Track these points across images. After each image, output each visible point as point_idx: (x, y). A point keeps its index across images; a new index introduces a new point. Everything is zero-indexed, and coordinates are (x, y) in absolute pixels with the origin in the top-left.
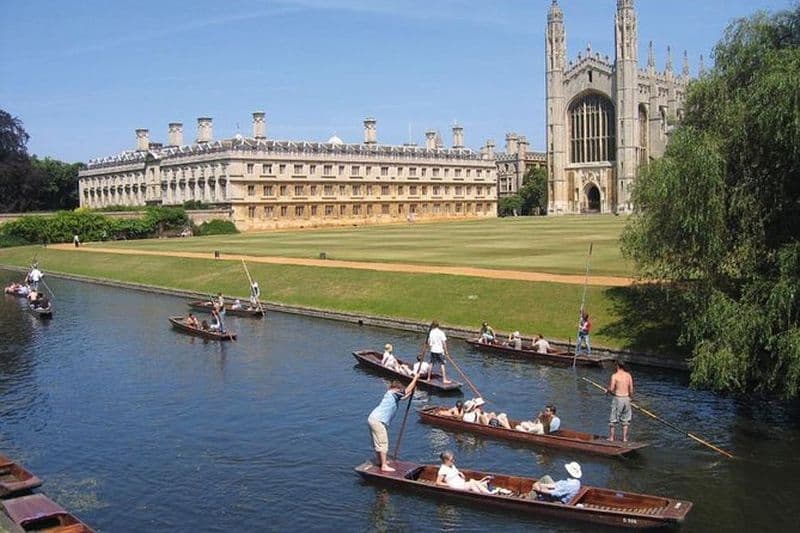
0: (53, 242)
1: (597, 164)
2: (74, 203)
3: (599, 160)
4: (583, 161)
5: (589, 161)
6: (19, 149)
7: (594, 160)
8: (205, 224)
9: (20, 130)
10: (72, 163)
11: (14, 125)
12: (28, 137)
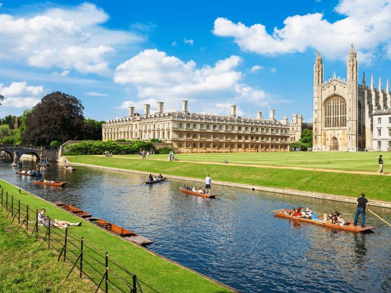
0: (94, 154)
1: (337, 128)
2: (100, 138)
3: (338, 126)
4: (331, 127)
5: (333, 126)
6: (80, 113)
7: (336, 126)
8: (160, 149)
9: (81, 105)
10: (99, 121)
11: (78, 103)
12: (83, 108)
